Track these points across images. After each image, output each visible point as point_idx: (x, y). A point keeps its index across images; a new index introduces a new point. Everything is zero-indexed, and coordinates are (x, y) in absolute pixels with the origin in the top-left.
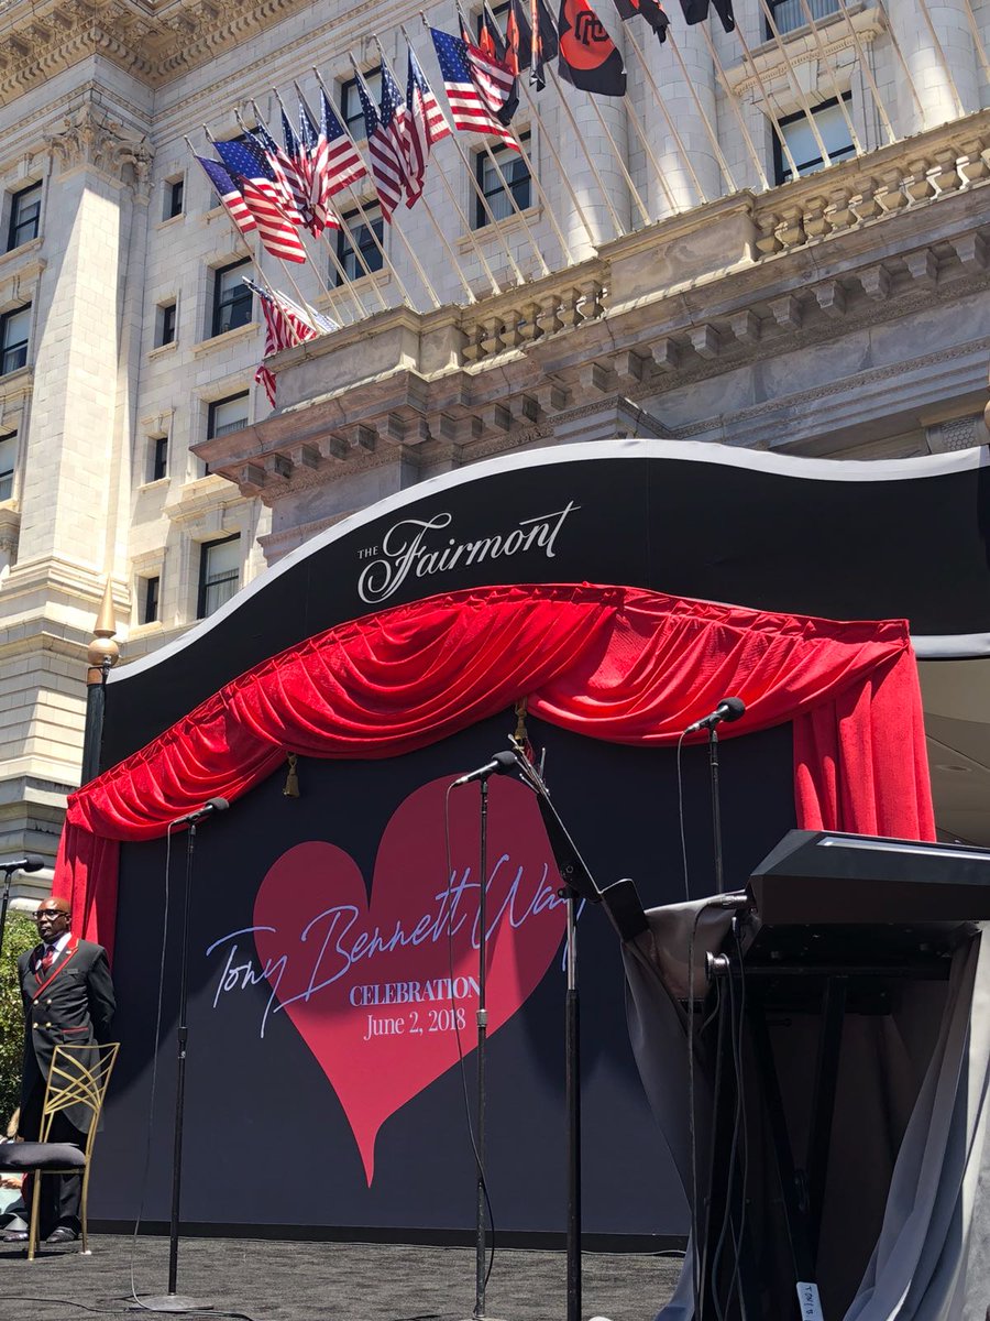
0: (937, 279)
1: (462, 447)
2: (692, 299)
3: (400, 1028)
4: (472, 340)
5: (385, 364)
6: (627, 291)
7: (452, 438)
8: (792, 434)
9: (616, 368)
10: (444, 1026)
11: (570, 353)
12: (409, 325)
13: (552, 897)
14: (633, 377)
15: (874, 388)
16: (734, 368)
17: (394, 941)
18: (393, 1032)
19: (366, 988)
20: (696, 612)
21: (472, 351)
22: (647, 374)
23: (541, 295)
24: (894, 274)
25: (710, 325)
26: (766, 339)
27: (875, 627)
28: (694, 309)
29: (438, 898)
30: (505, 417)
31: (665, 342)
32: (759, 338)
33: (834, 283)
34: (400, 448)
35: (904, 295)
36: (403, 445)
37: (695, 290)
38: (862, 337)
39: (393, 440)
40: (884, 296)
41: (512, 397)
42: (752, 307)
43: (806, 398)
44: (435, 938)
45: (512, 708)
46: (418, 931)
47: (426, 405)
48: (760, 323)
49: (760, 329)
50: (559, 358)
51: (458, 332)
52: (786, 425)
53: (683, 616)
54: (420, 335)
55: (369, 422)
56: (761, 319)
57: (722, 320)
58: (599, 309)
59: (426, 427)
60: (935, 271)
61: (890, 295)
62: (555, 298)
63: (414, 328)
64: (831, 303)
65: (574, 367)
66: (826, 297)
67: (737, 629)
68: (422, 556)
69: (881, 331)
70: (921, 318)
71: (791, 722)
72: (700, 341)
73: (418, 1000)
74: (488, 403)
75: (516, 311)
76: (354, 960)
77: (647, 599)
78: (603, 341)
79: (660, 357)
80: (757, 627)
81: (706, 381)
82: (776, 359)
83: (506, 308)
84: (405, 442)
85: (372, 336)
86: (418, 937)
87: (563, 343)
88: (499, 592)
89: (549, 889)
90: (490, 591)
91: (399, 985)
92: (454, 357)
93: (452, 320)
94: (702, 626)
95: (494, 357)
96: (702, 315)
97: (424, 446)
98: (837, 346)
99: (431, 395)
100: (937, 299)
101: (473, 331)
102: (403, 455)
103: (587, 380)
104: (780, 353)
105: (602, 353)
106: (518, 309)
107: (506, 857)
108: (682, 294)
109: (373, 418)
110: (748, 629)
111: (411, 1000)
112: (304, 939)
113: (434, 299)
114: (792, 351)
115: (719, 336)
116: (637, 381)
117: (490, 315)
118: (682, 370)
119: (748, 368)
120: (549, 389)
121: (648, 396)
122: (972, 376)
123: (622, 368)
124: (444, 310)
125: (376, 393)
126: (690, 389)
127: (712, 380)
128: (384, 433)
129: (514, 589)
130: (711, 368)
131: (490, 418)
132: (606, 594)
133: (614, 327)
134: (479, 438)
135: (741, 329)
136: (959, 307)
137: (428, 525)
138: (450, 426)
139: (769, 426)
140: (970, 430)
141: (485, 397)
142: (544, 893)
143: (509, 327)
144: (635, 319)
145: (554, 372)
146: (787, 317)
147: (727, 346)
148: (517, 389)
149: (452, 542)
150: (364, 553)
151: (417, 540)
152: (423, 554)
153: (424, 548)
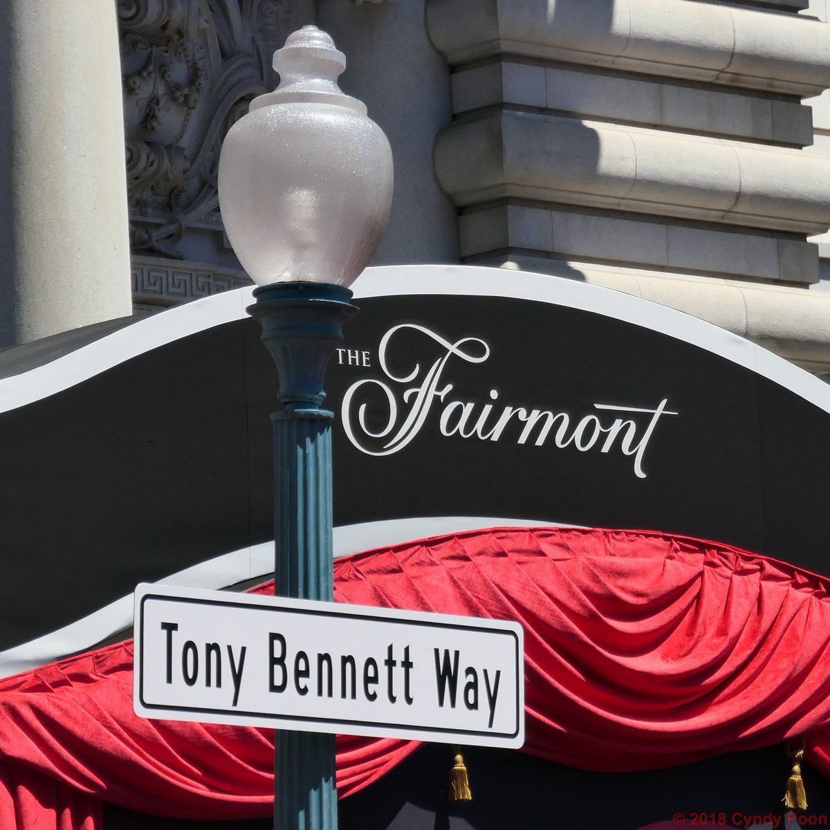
68: (447, 401)
149: (494, 394)
150: (345, 355)
151: (437, 369)
152: (450, 398)
153: (449, 388)
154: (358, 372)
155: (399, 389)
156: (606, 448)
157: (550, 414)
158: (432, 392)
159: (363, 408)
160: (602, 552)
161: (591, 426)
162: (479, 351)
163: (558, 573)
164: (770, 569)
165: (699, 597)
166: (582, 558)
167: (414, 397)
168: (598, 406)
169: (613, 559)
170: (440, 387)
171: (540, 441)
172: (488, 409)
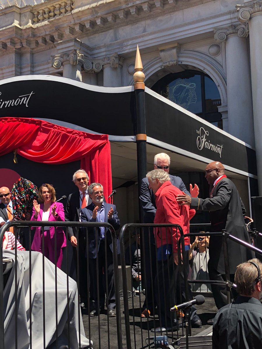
0: (163, 7)
1: (33, 49)
2: (96, 9)
4: (36, 16)
5: (10, 23)
6: (79, 4)
7: (29, 46)
8: (124, 51)
9: (75, 28)
11: (62, 23)
12: (16, 11)
14: (80, 31)
15: (146, 38)
16: (108, 30)
20: (59, 129)
21: (35, 20)
22: (84, 30)
23: (55, 4)
24: (152, 5)
25: (101, 17)
26: (117, 22)
27: (100, 136)
28: (97, 12)
30: (45, 41)
31: (89, 21)
32: (115, 22)
33: (135, 7)
34: (14, 49)
35: (155, 11)
36: (15, 48)
37: (96, 7)
38: (143, 23)
39: (12, 47)
40: (149, 12)
41: (46, 35)
42: (113, 13)
43: (128, 40)
45: (13, 152)
47: (21, 36)
48: (115, 17)
49: (115, 19)
50: (59, 24)
51: (31, 14)
52: (122, 48)
53: (56, 130)
54: (20, 14)
55: (4, 41)
56: (116, 16)
57: (105, 16)
58: (72, 9)
59: (21, 43)
60: (162, 5)
61: (150, 11)
62: (60, 4)
63: (18, 12)
64: (134, 13)
65: (63, 27)
66: (133, 11)
67: (68, 134)
69: (148, 22)
70: (159, 18)
71: (80, 160)
72: (99, 22)
74: (39, 37)
75: (48, 8)
77: (47, 124)
78: (71, 20)
79: (88, 26)
80: (73, 134)
81: (101, 33)
82: (120, 28)
83: (45, 7)
84: (16, 47)
85: (5, 14)
87: (60, 20)
88: (10, 119)
90: (8, 118)
92: (30, 21)
93: (29, 10)
94: (60, 133)
95: (41, 22)
96: (99, 14)
97: (21, 48)
98: (137, 25)
99: (22, 34)
100: (163, 13)
101: (36, 13)
102: (15, 51)
103: (67, 32)
104: (121, 26)
105: (71, 24)
106: (49, 7)
108: (93, 7)
109: (5, 40)
110: (71, 134)
113: (24, 3)
114: (124, 26)
115: (104, 20)
116: (82, 32)
117: (41, 9)
118: (94, 30)
119: (113, 30)
120: (57, 33)
121: (85, 37)
122: (172, 36)
123: (77, 28)
124: (27, 6)
125: (6, 33)
126: (97, 35)
127: (103, 33)
128: (9, 44)
129: (14, 118)
130: (102, 29)
131: (40, 41)
132: (37, 122)
133: (75, 16)
134: (38, 47)
135: (110, 19)
136: (169, 16)
138: (29, 43)
139: (118, 48)
140: (171, 52)
141: (38, 35)
143: (46, 13)
144: (80, 14)
145: (58, 29)
146: (122, 16)
147: (107, 23)
148: (47, 33)
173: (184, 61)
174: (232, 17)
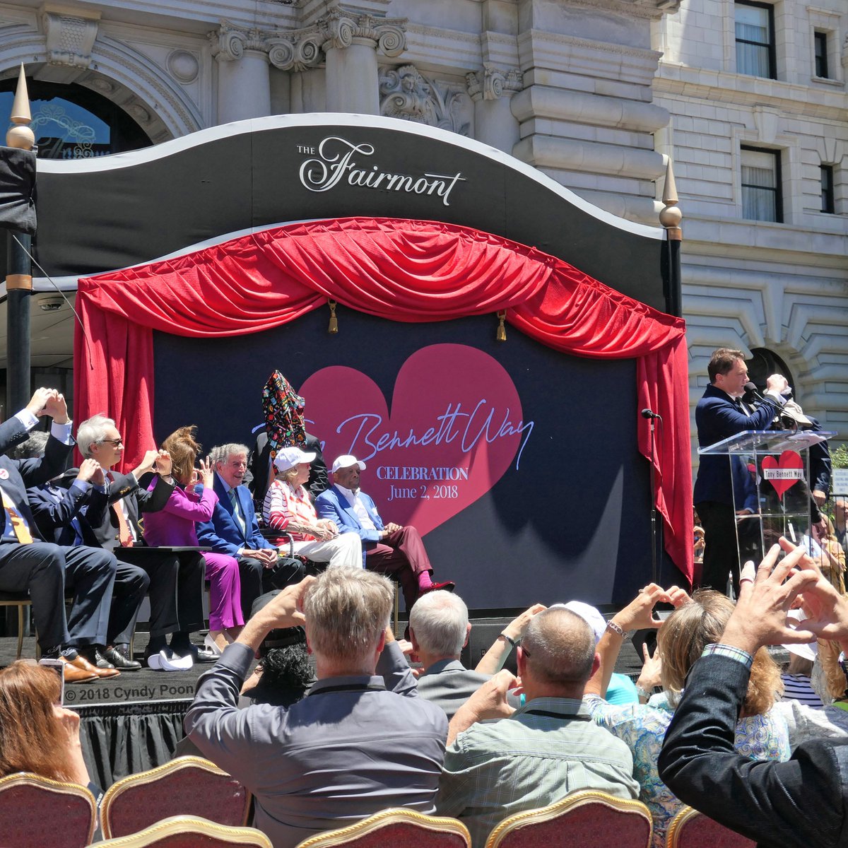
3: (414, 494)
10: (444, 495)
13: (512, 428)
17: (409, 441)
18: (409, 497)
19: (388, 468)
20: (595, 286)
27: (674, 320)
29: (439, 418)
44: (437, 443)
46: (425, 437)
53: (589, 286)
67: (615, 302)
68: (352, 170)
73: (426, 478)
76: (379, 450)
77: (568, 269)
86: (425, 441)
89: (510, 423)
91: (413, 469)
94: (599, 294)
107: (484, 401)
110: (619, 304)
111: (421, 478)
112: (338, 431)
137: (356, 148)
142: (507, 425)
149: (376, 168)
150: (302, 149)
151: (348, 157)
152: (354, 169)
153: (354, 164)
154: (307, 156)
155: (328, 164)
156: (430, 192)
157: (403, 177)
158: (345, 166)
159: (310, 171)
160: (409, 228)
161: (423, 183)
162: (369, 149)
163: (386, 237)
164: (491, 238)
165: (454, 251)
166: (398, 231)
167: (335, 168)
168: (426, 175)
169: (414, 232)
170: (349, 164)
171: (398, 188)
172: (372, 174)
173: (103, 66)
174: (259, 9)
